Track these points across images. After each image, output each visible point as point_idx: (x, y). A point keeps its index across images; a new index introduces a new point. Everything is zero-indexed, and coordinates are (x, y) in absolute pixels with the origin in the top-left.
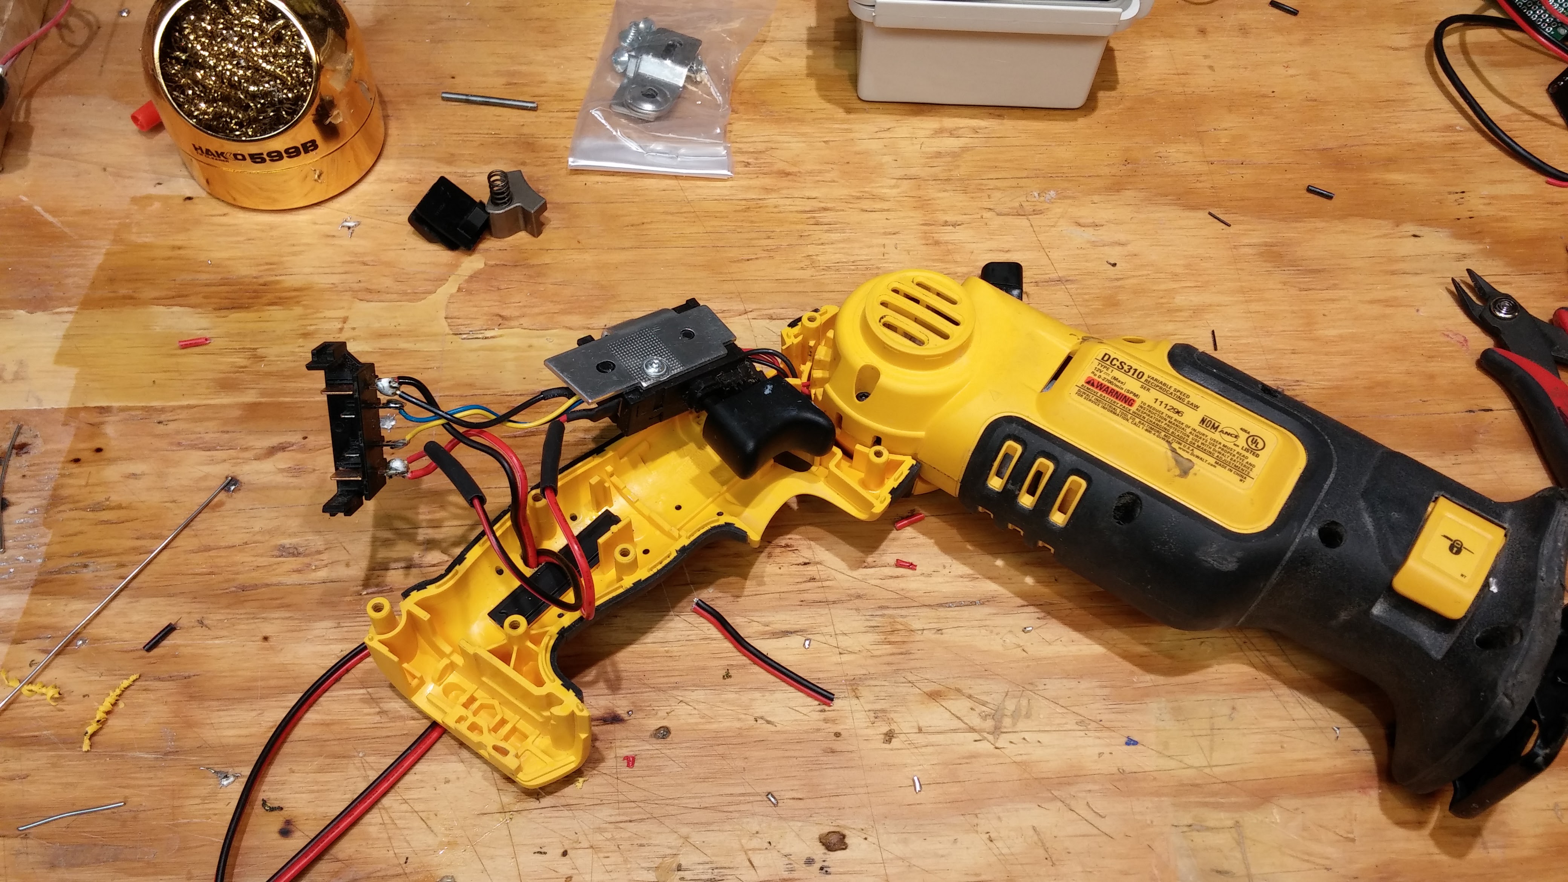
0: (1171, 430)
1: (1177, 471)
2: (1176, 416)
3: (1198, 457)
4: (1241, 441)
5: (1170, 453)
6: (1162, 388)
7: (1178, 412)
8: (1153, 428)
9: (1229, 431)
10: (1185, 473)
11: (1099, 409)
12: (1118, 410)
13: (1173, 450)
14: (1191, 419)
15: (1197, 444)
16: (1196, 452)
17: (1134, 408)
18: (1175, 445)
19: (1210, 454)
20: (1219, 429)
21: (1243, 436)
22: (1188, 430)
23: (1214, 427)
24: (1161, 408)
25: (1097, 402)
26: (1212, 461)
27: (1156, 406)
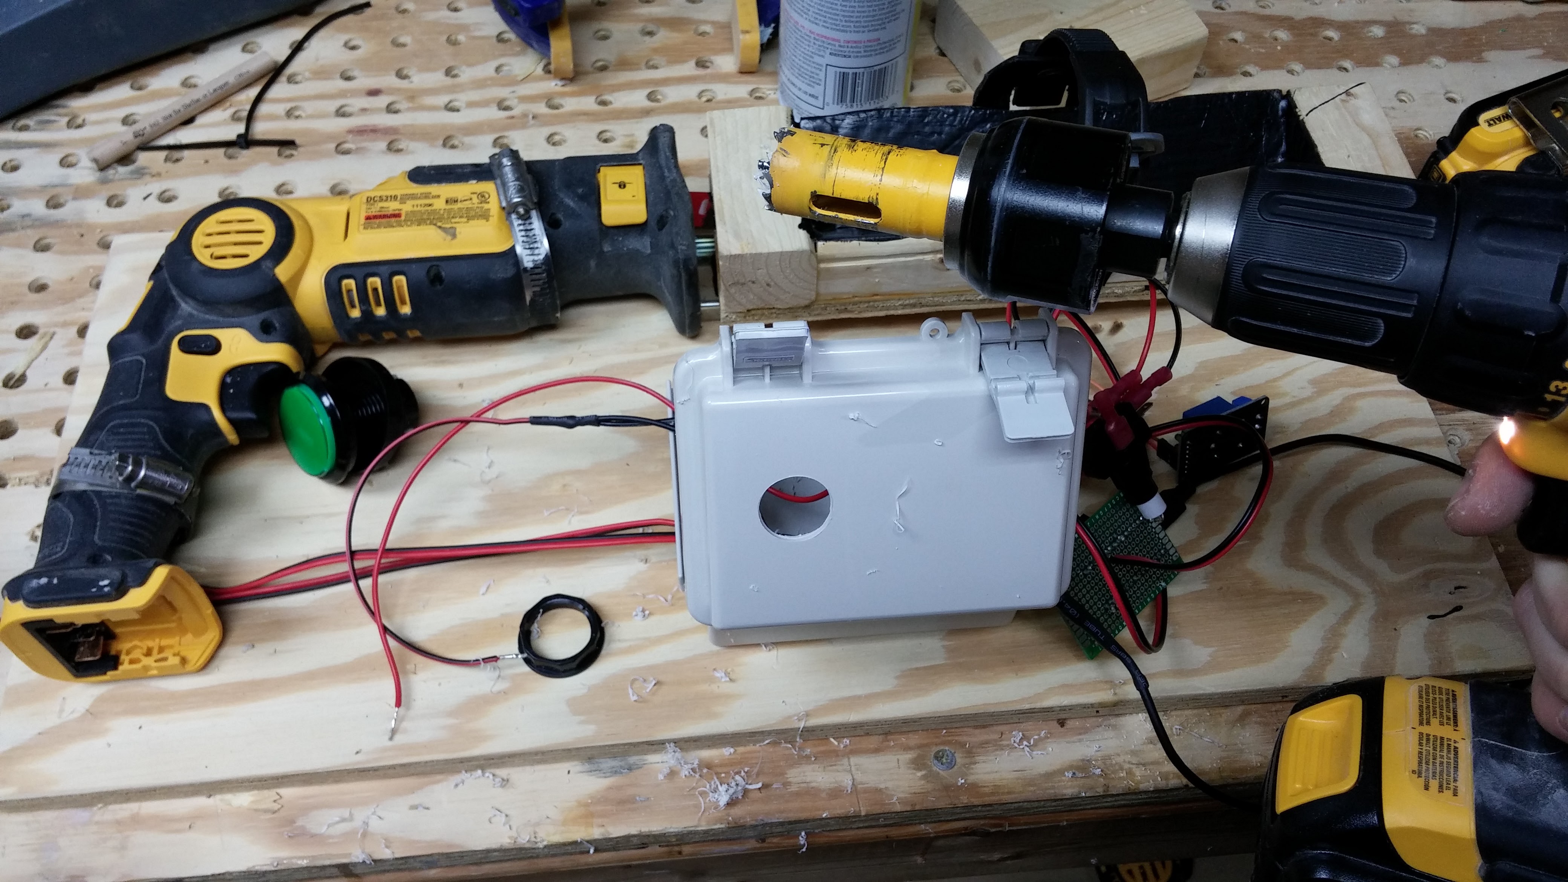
0: (432, 218)
1: (449, 238)
2: (430, 208)
3: (455, 223)
4: (475, 200)
5: (439, 231)
6: (413, 197)
7: (430, 205)
8: (421, 222)
9: (465, 198)
10: (454, 236)
11: (383, 230)
12: (395, 224)
13: (440, 227)
14: (439, 205)
15: (451, 215)
16: (453, 220)
17: (403, 218)
18: (439, 224)
19: (461, 217)
20: (459, 201)
21: (474, 197)
22: (442, 212)
23: (456, 201)
24: (419, 208)
25: (379, 227)
26: (465, 220)
27: (415, 209)
